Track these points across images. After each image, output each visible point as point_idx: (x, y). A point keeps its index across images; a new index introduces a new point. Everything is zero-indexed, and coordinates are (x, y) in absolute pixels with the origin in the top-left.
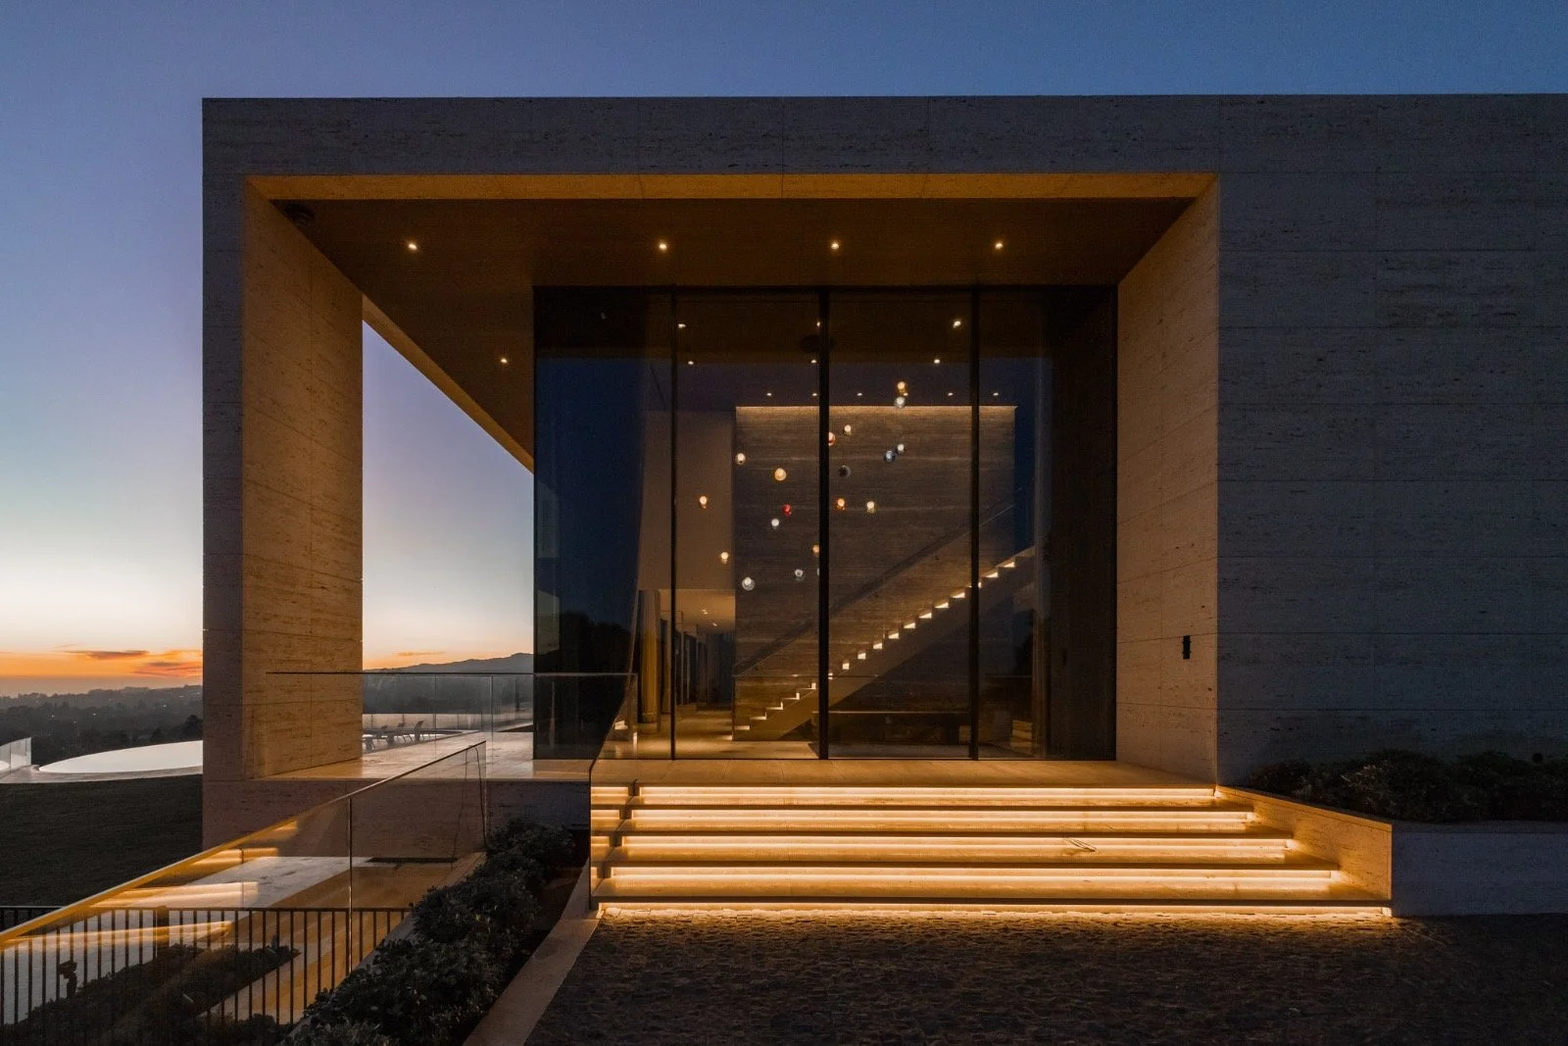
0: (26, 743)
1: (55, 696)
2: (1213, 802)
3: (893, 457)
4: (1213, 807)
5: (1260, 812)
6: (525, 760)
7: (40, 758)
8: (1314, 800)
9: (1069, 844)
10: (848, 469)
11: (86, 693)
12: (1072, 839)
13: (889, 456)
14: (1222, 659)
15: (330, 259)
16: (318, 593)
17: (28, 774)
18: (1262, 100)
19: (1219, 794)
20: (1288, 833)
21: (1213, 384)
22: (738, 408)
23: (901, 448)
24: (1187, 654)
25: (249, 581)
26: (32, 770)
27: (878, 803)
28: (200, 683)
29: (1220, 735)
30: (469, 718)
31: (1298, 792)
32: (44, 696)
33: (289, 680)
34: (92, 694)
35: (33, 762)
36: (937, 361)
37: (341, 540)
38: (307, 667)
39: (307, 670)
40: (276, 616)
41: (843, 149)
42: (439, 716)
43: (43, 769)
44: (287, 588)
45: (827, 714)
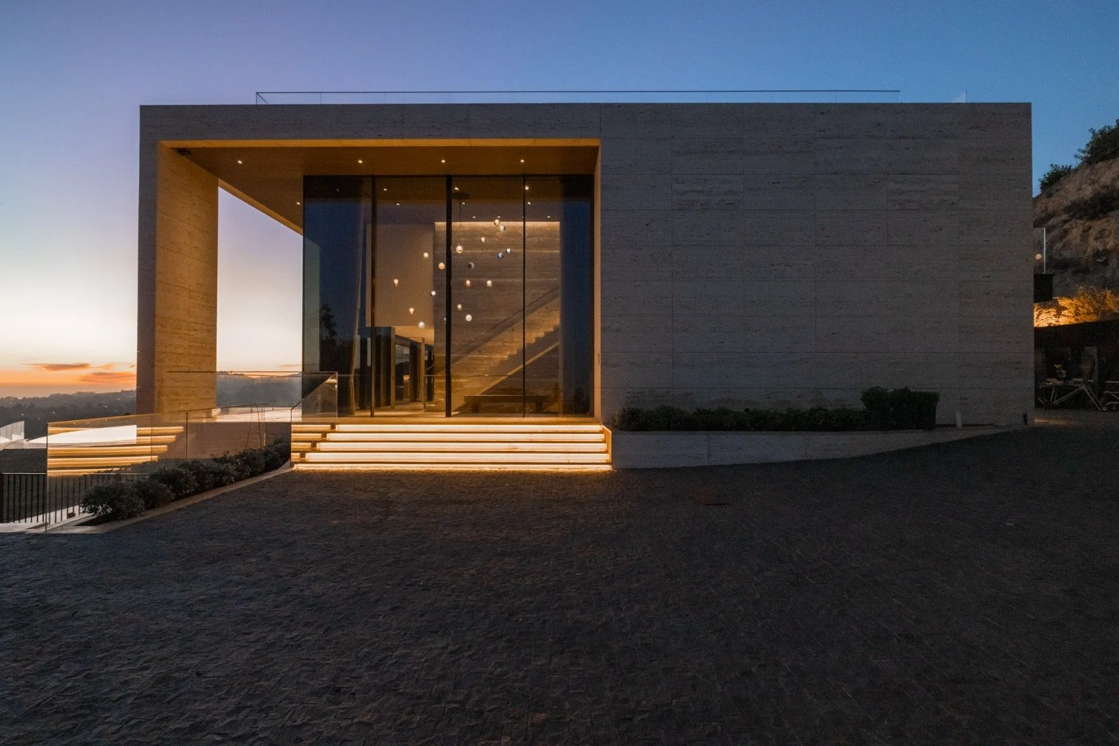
0: (21, 424)
1: (25, 399)
3: (503, 257)
6: (299, 417)
7: (29, 435)
10: (473, 264)
11: (47, 396)
13: (500, 255)
14: (604, 364)
15: (201, 166)
16: (193, 333)
17: (22, 444)
22: (436, 223)
25: (158, 328)
26: (25, 441)
28: (134, 388)
29: (603, 400)
32: (16, 399)
33: (178, 376)
34: (53, 397)
35: (25, 438)
37: (204, 306)
38: (187, 369)
39: (187, 370)
40: (171, 345)
43: (31, 441)
44: (177, 331)
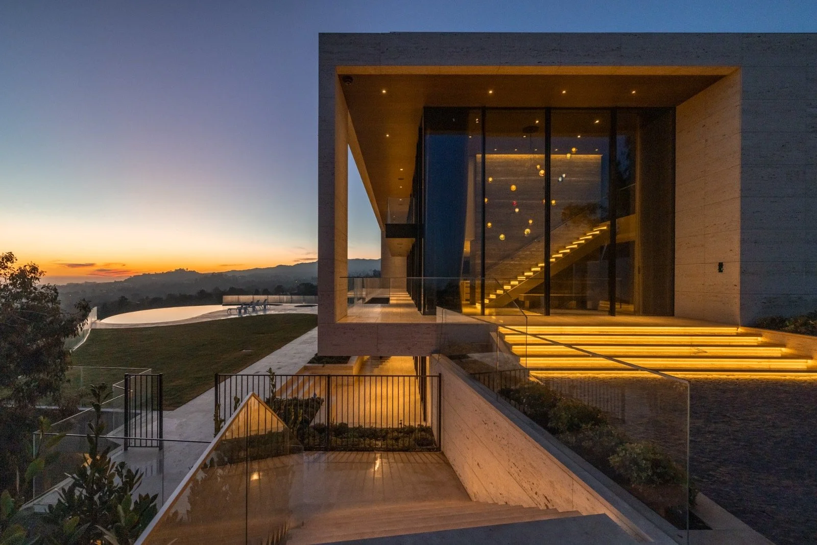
0: (95, 309)
2: (737, 333)
4: (738, 335)
5: (766, 337)
8: (795, 331)
9: (694, 349)
12: (696, 348)
14: (743, 272)
18: (760, 35)
19: (741, 330)
20: (784, 346)
21: (738, 155)
23: (564, 176)
24: (720, 271)
26: (98, 322)
27: (601, 333)
29: (742, 305)
30: (285, 298)
31: (786, 328)
35: (98, 319)
36: (579, 137)
41: (585, 55)
42: (269, 296)
45: (549, 296)
